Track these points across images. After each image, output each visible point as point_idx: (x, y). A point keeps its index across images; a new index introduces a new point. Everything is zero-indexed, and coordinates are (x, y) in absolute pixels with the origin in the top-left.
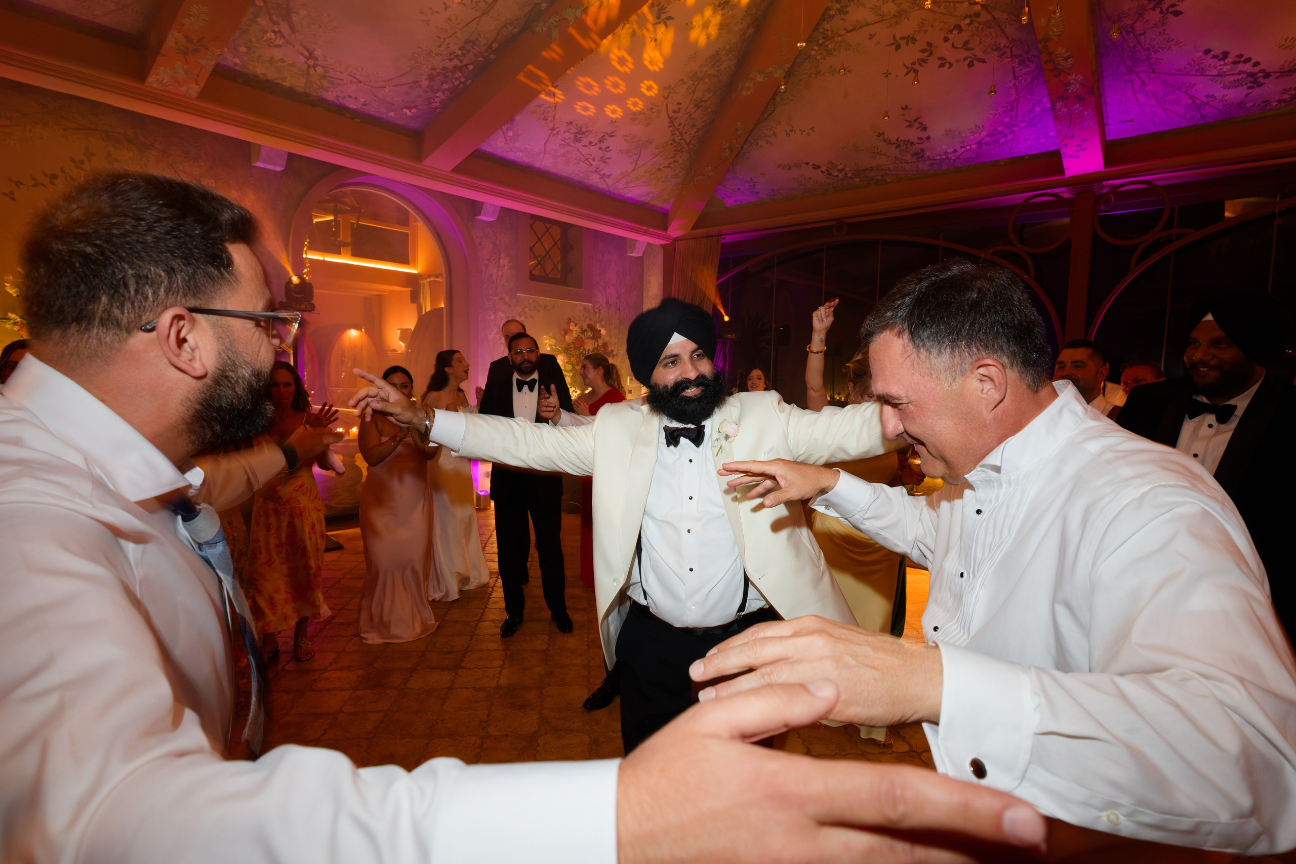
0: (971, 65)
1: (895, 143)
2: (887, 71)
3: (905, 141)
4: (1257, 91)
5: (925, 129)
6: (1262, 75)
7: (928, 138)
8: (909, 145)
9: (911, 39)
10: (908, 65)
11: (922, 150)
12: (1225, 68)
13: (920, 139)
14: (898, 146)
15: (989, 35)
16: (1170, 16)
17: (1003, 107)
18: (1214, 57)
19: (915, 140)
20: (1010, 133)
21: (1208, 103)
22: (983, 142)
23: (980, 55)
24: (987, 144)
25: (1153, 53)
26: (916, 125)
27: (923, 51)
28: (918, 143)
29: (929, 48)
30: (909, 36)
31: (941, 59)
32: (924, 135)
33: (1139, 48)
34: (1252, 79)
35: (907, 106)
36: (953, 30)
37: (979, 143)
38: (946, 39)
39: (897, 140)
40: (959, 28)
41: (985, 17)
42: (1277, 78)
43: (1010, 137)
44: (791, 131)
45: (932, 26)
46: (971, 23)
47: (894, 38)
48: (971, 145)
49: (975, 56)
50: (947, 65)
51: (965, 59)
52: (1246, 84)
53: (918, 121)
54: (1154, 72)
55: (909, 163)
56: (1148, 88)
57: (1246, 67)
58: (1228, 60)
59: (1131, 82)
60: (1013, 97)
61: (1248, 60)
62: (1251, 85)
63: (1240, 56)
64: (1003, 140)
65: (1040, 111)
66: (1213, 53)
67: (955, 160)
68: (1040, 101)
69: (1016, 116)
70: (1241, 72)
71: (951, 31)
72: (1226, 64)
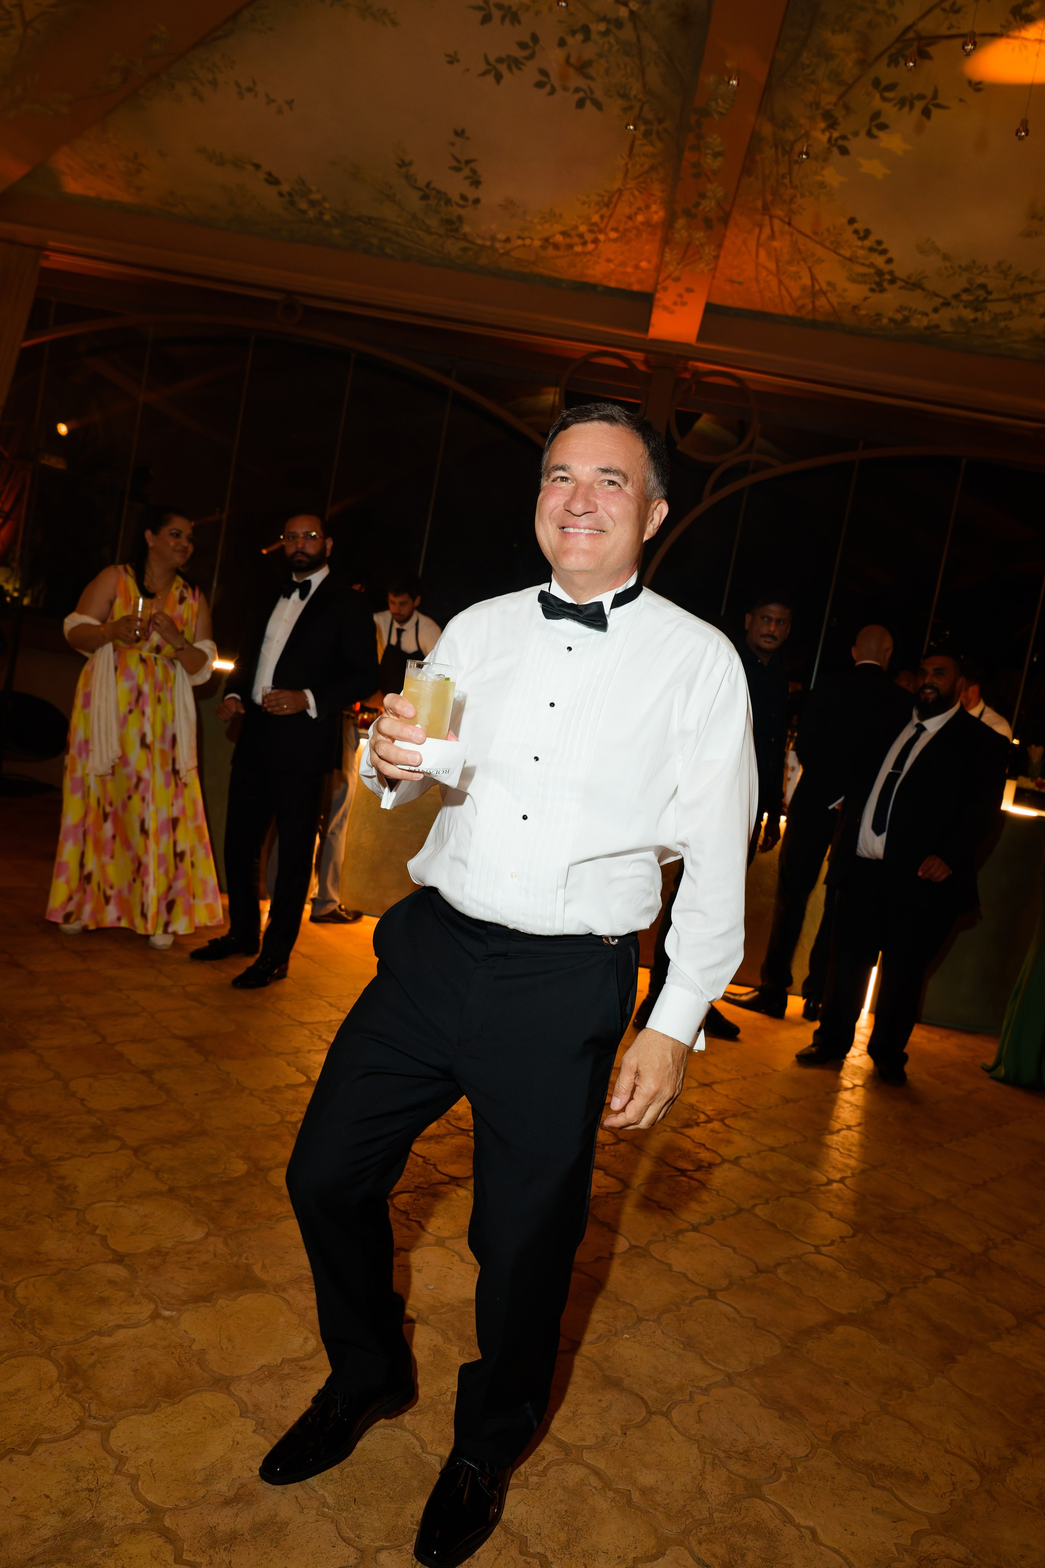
0: (580, 104)
1: (421, 189)
2: (456, 53)
3: (439, 192)
4: (875, 297)
5: (476, 183)
6: (888, 277)
7: (477, 201)
8: (442, 203)
9: (512, 15)
10: (492, 57)
11: (460, 218)
12: (861, 253)
13: (464, 198)
14: (425, 197)
15: (622, 66)
16: (835, 151)
17: (598, 195)
18: (856, 232)
19: (456, 198)
20: (593, 242)
21: (825, 293)
22: (551, 241)
23: (599, 95)
24: (556, 246)
25: (798, 196)
26: (466, 172)
27: (522, 46)
28: (458, 205)
30: (510, 7)
31: (543, 72)
32: (472, 193)
33: (787, 181)
34: (877, 279)
35: (463, 132)
36: (578, 31)
37: (546, 240)
38: (562, 43)
39: (428, 185)
40: (586, 30)
41: (628, 33)
42: (900, 288)
43: (590, 247)
44: (249, 90)
46: (605, 34)
48: (532, 239)
49: (592, 92)
50: (548, 88)
51: (577, 90)
52: (870, 283)
53: (473, 165)
54: (789, 224)
55: (431, 233)
56: (776, 244)
57: (879, 261)
58: (868, 243)
59: (761, 227)
60: (617, 185)
61: (884, 252)
62: (874, 286)
63: (879, 243)
64: (578, 249)
65: (642, 223)
66: (856, 225)
67: (502, 255)
68: (648, 207)
69: (610, 217)
70: (872, 265)
71: (573, 33)
72: (862, 247)
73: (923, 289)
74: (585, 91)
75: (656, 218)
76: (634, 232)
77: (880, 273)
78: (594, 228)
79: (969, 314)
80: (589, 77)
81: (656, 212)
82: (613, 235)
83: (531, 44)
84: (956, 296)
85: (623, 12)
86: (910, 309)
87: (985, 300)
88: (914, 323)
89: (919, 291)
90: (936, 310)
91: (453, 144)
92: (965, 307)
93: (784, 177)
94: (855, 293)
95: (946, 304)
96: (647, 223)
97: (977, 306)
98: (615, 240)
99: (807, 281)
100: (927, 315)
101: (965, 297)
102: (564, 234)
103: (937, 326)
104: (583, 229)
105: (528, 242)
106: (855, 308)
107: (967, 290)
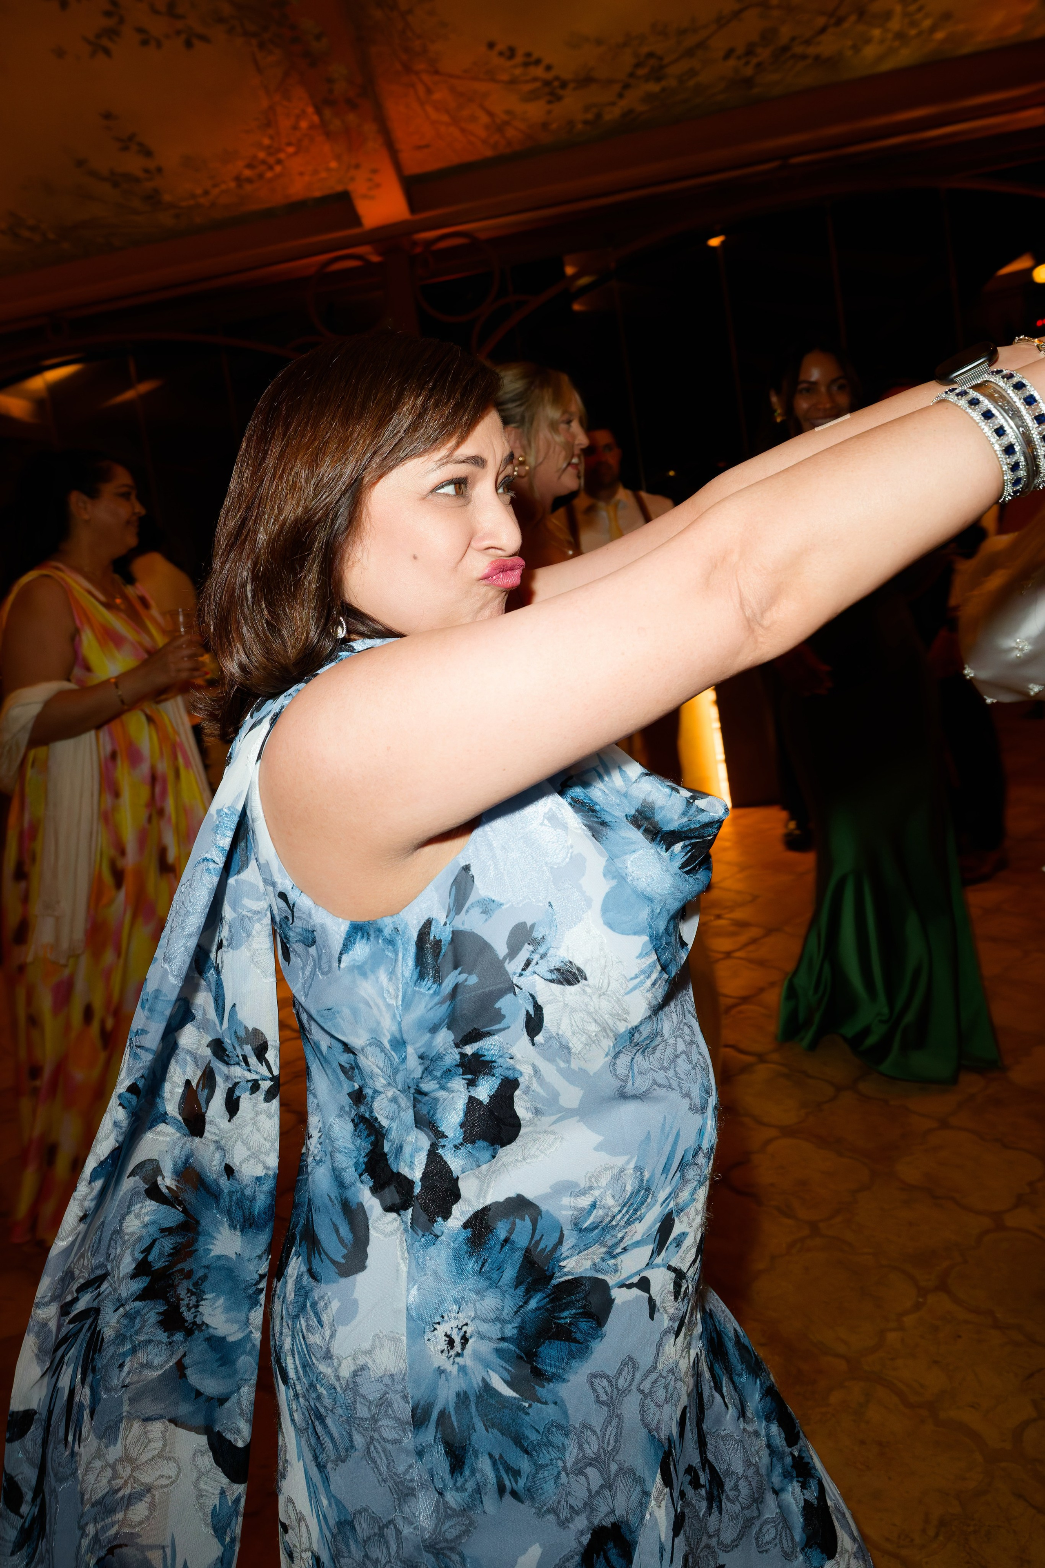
0: (188, 44)
2: (59, 47)
4: (558, 107)
5: (149, 154)
6: (556, 84)
7: (158, 170)
8: (132, 182)
11: (154, 190)
12: (517, 72)
13: (146, 171)
14: (116, 185)
17: (255, 119)
18: (501, 54)
19: (140, 174)
20: (277, 163)
21: (509, 123)
22: (242, 178)
23: (197, 28)
24: (249, 181)
26: (134, 147)
28: (146, 180)
32: (150, 165)
34: (548, 90)
35: (110, 114)
37: (238, 178)
39: (111, 173)
42: (574, 90)
43: (278, 169)
48: (225, 183)
49: (190, 29)
51: (178, 33)
52: (544, 97)
53: (136, 139)
54: (438, 73)
57: (539, 72)
58: (518, 60)
61: (539, 61)
62: (549, 98)
63: (528, 55)
65: (308, 128)
66: (498, 48)
68: (304, 112)
69: (278, 134)
70: (535, 78)
72: (516, 66)
73: (596, 81)
74: (184, 31)
76: (306, 139)
77: (547, 83)
78: (271, 150)
79: (653, 87)
80: (179, 17)
84: (632, 75)
86: (597, 105)
87: (661, 67)
88: (607, 117)
89: (596, 85)
90: (621, 96)
91: (106, 128)
92: (646, 82)
94: (536, 111)
95: (627, 86)
97: (655, 76)
98: (296, 154)
99: (485, 119)
100: (613, 104)
101: (641, 72)
102: (249, 166)
103: (630, 111)
104: (262, 155)
105: (224, 187)
106: (545, 125)
107: (638, 65)
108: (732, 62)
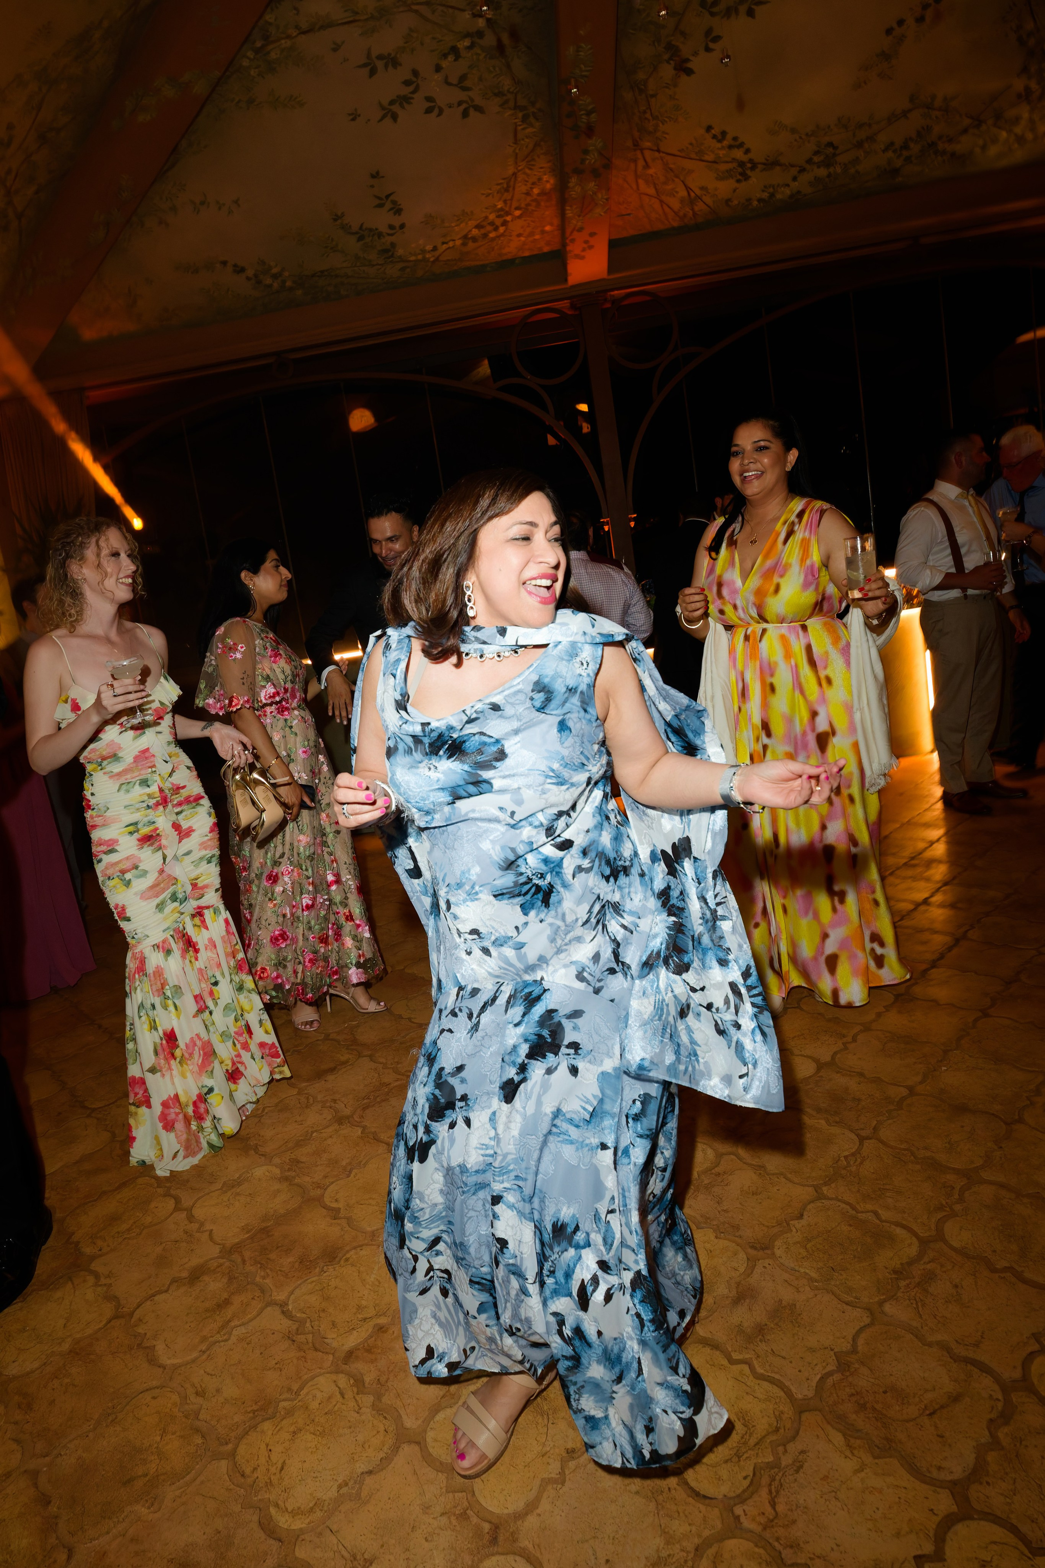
0: (465, 114)
1: (356, 233)
2: (356, 110)
3: (371, 230)
4: (743, 186)
5: (398, 211)
6: (749, 165)
7: (402, 226)
8: (376, 238)
9: (392, 61)
10: (385, 103)
11: (393, 245)
12: (721, 153)
13: (391, 227)
14: (361, 238)
15: (491, 68)
16: (683, 75)
17: (498, 184)
18: (714, 137)
19: (384, 229)
20: (503, 225)
21: (700, 198)
22: (469, 236)
23: (478, 101)
24: (475, 240)
25: (661, 124)
26: (388, 205)
27: (407, 83)
28: (389, 235)
29: (413, 80)
30: (389, 54)
31: (429, 99)
32: (396, 221)
33: (648, 115)
34: (741, 170)
35: (378, 173)
36: (449, 53)
37: (465, 237)
38: (438, 69)
39: (361, 228)
40: (454, 50)
41: (489, 39)
42: (762, 171)
43: (502, 230)
44: (202, 203)
45: (422, 44)
46: (471, 47)
47: (369, 56)
48: (453, 241)
49: (472, 100)
50: (436, 111)
51: (460, 103)
52: (735, 176)
53: (391, 198)
54: (659, 151)
55: (374, 265)
56: (651, 171)
57: (739, 154)
58: (725, 143)
59: (635, 161)
60: (511, 170)
61: (741, 145)
62: (739, 177)
63: (735, 139)
64: (492, 235)
65: (539, 195)
66: (713, 131)
67: (433, 262)
68: (540, 179)
69: (511, 200)
70: (734, 160)
71: (445, 56)
72: (723, 148)
73: (780, 165)
74: (466, 102)
75: (548, 186)
76: (534, 204)
77: (742, 164)
78: (502, 213)
79: (822, 172)
80: (466, 89)
81: (547, 181)
82: (517, 213)
83: (414, 79)
84: (809, 161)
85: (481, 22)
86: (773, 187)
87: (834, 155)
88: (779, 196)
89: (778, 168)
90: (795, 179)
91: (372, 186)
92: (819, 167)
93: (645, 112)
95: (802, 170)
96: (543, 193)
97: (828, 163)
98: (520, 217)
99: (683, 193)
100: (788, 185)
101: (816, 159)
102: (478, 227)
103: (799, 192)
104: (492, 217)
105: (451, 244)
106: (728, 201)
107: (816, 153)
108: (890, 154)
